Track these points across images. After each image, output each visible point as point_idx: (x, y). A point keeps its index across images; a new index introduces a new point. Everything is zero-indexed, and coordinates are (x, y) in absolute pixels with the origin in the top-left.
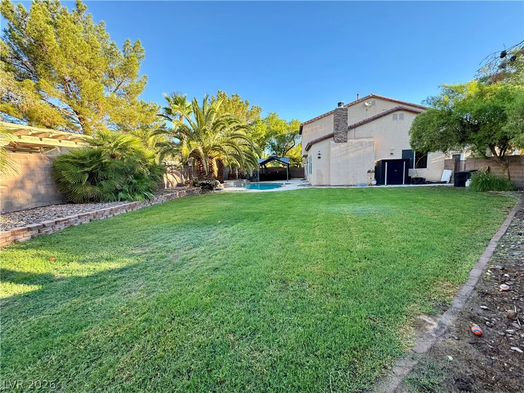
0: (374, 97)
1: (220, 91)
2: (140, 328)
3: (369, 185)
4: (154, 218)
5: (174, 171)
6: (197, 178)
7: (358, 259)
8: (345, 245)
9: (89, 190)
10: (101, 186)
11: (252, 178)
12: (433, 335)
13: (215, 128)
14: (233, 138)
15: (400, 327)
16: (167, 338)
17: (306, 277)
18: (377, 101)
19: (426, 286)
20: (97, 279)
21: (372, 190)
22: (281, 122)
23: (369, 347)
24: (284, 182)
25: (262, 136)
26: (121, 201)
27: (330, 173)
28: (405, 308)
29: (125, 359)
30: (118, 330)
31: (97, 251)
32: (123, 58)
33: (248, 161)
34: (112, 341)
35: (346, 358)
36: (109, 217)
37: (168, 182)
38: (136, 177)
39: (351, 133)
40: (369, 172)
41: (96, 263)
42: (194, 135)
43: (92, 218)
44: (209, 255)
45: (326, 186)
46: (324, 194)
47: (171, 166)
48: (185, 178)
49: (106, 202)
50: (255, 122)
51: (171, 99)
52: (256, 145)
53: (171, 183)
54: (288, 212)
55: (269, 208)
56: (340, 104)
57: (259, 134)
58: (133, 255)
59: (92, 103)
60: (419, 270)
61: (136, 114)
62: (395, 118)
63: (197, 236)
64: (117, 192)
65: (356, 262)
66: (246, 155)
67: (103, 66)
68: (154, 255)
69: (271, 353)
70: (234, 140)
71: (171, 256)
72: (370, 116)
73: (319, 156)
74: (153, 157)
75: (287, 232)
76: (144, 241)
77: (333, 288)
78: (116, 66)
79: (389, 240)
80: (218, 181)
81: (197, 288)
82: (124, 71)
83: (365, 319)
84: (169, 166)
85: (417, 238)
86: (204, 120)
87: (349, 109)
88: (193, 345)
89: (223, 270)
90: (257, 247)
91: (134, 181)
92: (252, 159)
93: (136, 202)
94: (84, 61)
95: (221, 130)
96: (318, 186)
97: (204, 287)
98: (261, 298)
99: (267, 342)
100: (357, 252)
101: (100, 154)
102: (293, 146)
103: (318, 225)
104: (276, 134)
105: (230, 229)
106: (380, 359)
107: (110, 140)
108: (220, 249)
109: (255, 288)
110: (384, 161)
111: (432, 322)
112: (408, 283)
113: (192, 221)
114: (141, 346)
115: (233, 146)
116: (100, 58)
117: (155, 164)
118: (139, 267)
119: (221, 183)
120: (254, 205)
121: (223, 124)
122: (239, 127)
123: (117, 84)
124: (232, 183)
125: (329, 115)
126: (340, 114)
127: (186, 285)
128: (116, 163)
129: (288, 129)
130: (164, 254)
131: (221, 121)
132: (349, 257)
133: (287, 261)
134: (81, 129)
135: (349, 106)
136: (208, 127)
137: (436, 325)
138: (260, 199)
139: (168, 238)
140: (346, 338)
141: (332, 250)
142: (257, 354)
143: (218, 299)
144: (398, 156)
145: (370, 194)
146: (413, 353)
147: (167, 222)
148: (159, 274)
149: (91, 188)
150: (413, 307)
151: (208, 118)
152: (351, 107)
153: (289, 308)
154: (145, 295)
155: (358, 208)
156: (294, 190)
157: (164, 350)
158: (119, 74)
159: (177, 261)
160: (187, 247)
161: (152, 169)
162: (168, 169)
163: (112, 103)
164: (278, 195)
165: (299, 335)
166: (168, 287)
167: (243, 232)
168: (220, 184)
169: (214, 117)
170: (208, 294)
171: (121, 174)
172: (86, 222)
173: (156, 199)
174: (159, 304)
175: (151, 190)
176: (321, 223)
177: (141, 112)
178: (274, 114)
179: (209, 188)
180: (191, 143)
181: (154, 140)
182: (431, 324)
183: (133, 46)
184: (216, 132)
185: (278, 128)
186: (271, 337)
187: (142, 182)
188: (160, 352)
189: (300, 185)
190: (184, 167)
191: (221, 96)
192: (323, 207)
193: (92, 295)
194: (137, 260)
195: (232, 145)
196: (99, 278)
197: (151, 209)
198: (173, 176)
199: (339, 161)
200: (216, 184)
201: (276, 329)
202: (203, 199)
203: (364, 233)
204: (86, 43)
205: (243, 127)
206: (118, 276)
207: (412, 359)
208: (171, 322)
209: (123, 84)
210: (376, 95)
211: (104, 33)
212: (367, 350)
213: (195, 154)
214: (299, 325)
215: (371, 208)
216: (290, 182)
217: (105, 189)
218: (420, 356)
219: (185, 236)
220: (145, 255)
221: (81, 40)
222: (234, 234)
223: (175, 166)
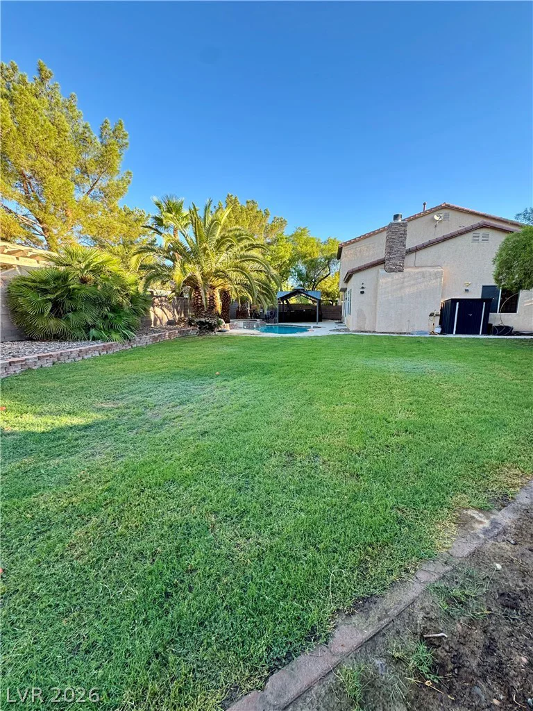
0: (447, 207)
1: (230, 195)
2: (100, 498)
3: (431, 334)
4: (133, 364)
5: (164, 303)
6: (194, 314)
7: (395, 432)
8: (381, 412)
9: (53, 324)
10: (68, 319)
11: (269, 318)
12: (481, 536)
13: (219, 247)
14: (244, 261)
15: (438, 523)
16: (133, 513)
17: (321, 450)
18: (452, 214)
19: (484, 472)
20: (55, 436)
21: (432, 341)
22: (312, 241)
23: (389, 544)
24: (312, 325)
25: (286, 259)
26: (93, 340)
27: (375, 314)
28: (448, 499)
29: (78, 534)
30: (74, 499)
31: (57, 401)
32: (100, 145)
33: (262, 294)
34: (65, 511)
35: (356, 554)
36: (77, 359)
37: (155, 318)
38: (113, 310)
39: (410, 259)
40: (431, 315)
41: (54, 416)
42: (191, 255)
43: (56, 360)
44: (198, 415)
45: (370, 332)
46: (365, 343)
47: (160, 297)
48: (178, 313)
49: (74, 341)
50: (276, 241)
51: (163, 205)
52: (274, 272)
53: (160, 321)
54: (312, 364)
55: (286, 359)
56: (396, 217)
57: (282, 257)
58: (102, 409)
59: (59, 208)
60: (478, 451)
61: (117, 224)
62: (475, 239)
63: (186, 390)
64: (88, 328)
65: (393, 435)
66: (259, 286)
67: (72, 157)
68: (128, 411)
69: (260, 541)
70: (245, 264)
71: (150, 414)
72: (440, 235)
73: (362, 290)
74: (136, 283)
75: (306, 392)
76: (118, 393)
77: (355, 466)
78: (90, 157)
79: (444, 409)
80: (222, 320)
81: (178, 455)
82: (101, 165)
83: (392, 508)
84: (157, 297)
85: (484, 409)
86: (204, 235)
87: (409, 224)
88: (163, 524)
89: (213, 434)
90: (263, 409)
91: (111, 315)
92: (267, 291)
93: (112, 343)
94: (48, 150)
95: (227, 250)
96: (358, 332)
97: (186, 454)
98: (258, 474)
99: (257, 527)
100: (396, 422)
101: (67, 278)
102: (327, 276)
103: (349, 385)
104: (305, 257)
105: (231, 383)
106: (402, 560)
107: (80, 259)
108: (214, 408)
109: (251, 460)
110: (454, 301)
111: (482, 520)
112: (458, 467)
113: (182, 371)
114: (99, 521)
115: (242, 273)
116: (70, 147)
117: (138, 293)
118: (108, 425)
119: (226, 323)
120: (267, 354)
121: (230, 241)
122: (253, 246)
123: (91, 183)
124: (241, 323)
125: (381, 232)
126: (396, 231)
127: (164, 450)
128: (86, 291)
129: (322, 251)
130: (141, 410)
131: (227, 237)
132: (384, 428)
133: (299, 428)
134: (45, 243)
135: (410, 220)
136: (210, 245)
137: (487, 524)
138: (275, 347)
139: (148, 391)
140: (360, 530)
141: (363, 417)
142: (241, 541)
143: (201, 471)
144: (477, 295)
145: (430, 346)
146: (448, 555)
147: (150, 371)
148: (131, 435)
149: (55, 322)
150: (460, 498)
151: (210, 232)
152: (414, 221)
153: (292, 487)
154: (112, 459)
155: (409, 364)
156: (324, 336)
157: (127, 527)
158: (93, 168)
159: (157, 420)
160: (171, 404)
161: (134, 299)
162: (156, 300)
163: (84, 209)
164: (302, 342)
165: (300, 522)
166: (142, 452)
167: (247, 388)
168: (224, 323)
169: (219, 231)
170: (190, 463)
171: (94, 305)
172: (47, 364)
173: (138, 339)
174: (127, 471)
175: (133, 328)
176: (353, 382)
177: (123, 222)
178: (304, 229)
179: (208, 329)
180: (186, 266)
181: (138, 261)
182: (481, 522)
183: (113, 129)
184: (221, 252)
185: (308, 249)
186: (263, 522)
187: (120, 317)
188: (121, 529)
189: (334, 330)
190: (177, 299)
191: (232, 202)
192: (359, 361)
193: (46, 455)
194: (107, 415)
195: (242, 270)
196: (57, 435)
197: (131, 353)
198: (163, 310)
199: (390, 298)
200: (219, 324)
201: (271, 513)
202: (201, 342)
203: (411, 399)
204: (51, 125)
205: (257, 246)
206: (81, 435)
207: (446, 563)
208: (139, 495)
209: (99, 182)
210: (451, 205)
211: (75, 110)
212: (386, 547)
213: (191, 281)
214: (301, 510)
215: (427, 364)
216: (320, 324)
217: (73, 323)
218: (457, 561)
219: (169, 389)
220: (117, 410)
221: (45, 121)
222: (234, 391)
223: (166, 297)
